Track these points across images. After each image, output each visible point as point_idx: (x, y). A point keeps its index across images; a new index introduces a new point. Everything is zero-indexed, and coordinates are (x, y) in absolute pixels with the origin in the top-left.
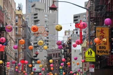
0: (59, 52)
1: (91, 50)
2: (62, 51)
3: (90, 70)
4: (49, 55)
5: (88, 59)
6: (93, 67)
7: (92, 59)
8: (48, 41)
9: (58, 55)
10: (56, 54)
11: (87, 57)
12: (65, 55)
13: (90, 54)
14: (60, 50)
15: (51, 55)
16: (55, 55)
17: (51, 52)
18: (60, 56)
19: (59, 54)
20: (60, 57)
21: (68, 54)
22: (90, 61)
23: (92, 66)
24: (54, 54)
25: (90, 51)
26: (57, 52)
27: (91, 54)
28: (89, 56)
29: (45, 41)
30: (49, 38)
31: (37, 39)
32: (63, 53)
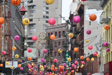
0: (64, 29)
2: (68, 27)
4: (49, 33)
9: (61, 33)
10: (60, 32)
17: (52, 30)
18: (65, 34)
19: (64, 32)
20: (65, 36)
24: (56, 33)
26: (60, 29)
29: (44, 17)
30: (49, 13)
31: (32, 14)
32: (70, 30)
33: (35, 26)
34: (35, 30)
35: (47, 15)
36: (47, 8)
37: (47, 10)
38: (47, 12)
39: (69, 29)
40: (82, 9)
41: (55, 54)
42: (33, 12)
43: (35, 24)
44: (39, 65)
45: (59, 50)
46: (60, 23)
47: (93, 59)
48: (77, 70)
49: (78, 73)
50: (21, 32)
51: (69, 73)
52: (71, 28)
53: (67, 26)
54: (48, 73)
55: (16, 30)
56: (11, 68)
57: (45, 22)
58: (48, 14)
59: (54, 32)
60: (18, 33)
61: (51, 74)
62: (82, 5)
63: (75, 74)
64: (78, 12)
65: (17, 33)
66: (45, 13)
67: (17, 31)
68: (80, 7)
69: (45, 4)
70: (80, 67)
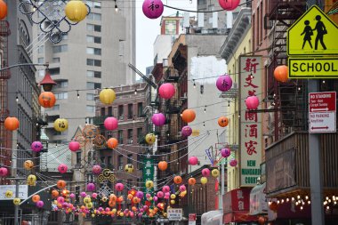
0: (140, 97)
1: (318, 18)
2: (150, 93)
3: (312, 125)
4: (103, 109)
5: (304, 67)
6: (331, 109)
7: (323, 62)
8: (98, 63)
9: (135, 110)
10: (130, 105)
11: (297, 57)
12: (163, 108)
13: (313, 38)
14: (145, 91)
15: (110, 108)
16: (126, 110)
18: (144, 111)
19: (140, 104)
20: (144, 116)
21: (175, 102)
22: (315, 73)
23: (325, 100)
24: (121, 107)
25: (313, 25)
26: (130, 99)
27: (320, 37)
28: (308, 49)
29: (89, 62)
30: (102, 51)
31: (57, 55)
32: (156, 102)
33: (65, 85)
34: (66, 96)
35: (98, 57)
36: (98, 40)
37: (98, 46)
38: (98, 51)
39: (153, 99)
40: (182, 56)
41: (119, 160)
42: (60, 51)
43: (66, 81)
44: (78, 188)
45: (127, 166)
46: (131, 84)
47: (204, 180)
48: (173, 202)
49: (175, 210)
50: (32, 109)
51: (152, 208)
52: (157, 97)
53: (148, 90)
54: (101, 210)
55: (19, 105)
56: (16, 203)
57: (91, 74)
58: (100, 54)
59: (116, 104)
60: (26, 111)
61: (108, 213)
62: (181, 46)
63: (168, 210)
64: (173, 62)
65: (24, 111)
66: (91, 51)
67: (22, 108)
68: (178, 52)
69: (92, 28)
70: (177, 196)
